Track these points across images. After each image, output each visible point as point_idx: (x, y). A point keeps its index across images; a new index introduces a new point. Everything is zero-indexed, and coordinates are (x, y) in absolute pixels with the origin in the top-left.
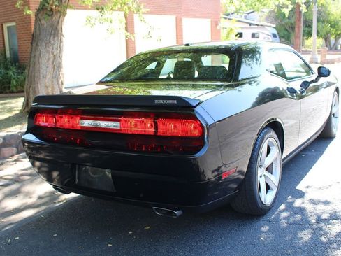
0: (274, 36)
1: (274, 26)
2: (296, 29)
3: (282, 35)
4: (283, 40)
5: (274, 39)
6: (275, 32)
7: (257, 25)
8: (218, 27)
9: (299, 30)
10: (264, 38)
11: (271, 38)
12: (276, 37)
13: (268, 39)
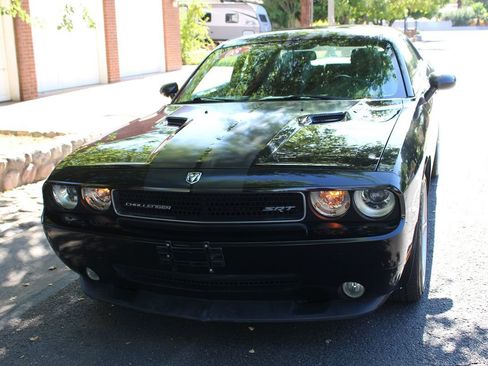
0: (263, 18)
3: (275, 17)
5: (263, 23)
6: (263, 12)
10: (247, 22)
11: (257, 23)
12: (266, 21)
13: (254, 23)
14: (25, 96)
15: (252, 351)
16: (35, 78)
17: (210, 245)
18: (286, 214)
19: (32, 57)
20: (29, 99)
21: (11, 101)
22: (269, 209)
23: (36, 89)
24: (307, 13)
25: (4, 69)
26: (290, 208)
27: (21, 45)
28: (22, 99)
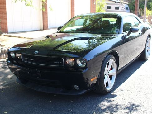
0: (127, 8)
1: (128, 3)
2: (136, 6)
3: (132, 8)
4: (132, 11)
5: (127, 10)
6: (127, 6)
7: (119, 3)
8: (94, 4)
9: (137, 6)
10: (122, 10)
11: (125, 10)
12: (128, 9)
13: (124, 10)
14: (44, 29)
15: (51, 101)
16: (47, 24)
17: (37, 70)
18: (60, 64)
19: (47, 18)
20: (45, 30)
21: (40, 30)
22: (55, 62)
23: (48, 27)
24: (137, 7)
25: (39, 21)
26: (60, 62)
27: (44, 14)
28: (43, 30)
